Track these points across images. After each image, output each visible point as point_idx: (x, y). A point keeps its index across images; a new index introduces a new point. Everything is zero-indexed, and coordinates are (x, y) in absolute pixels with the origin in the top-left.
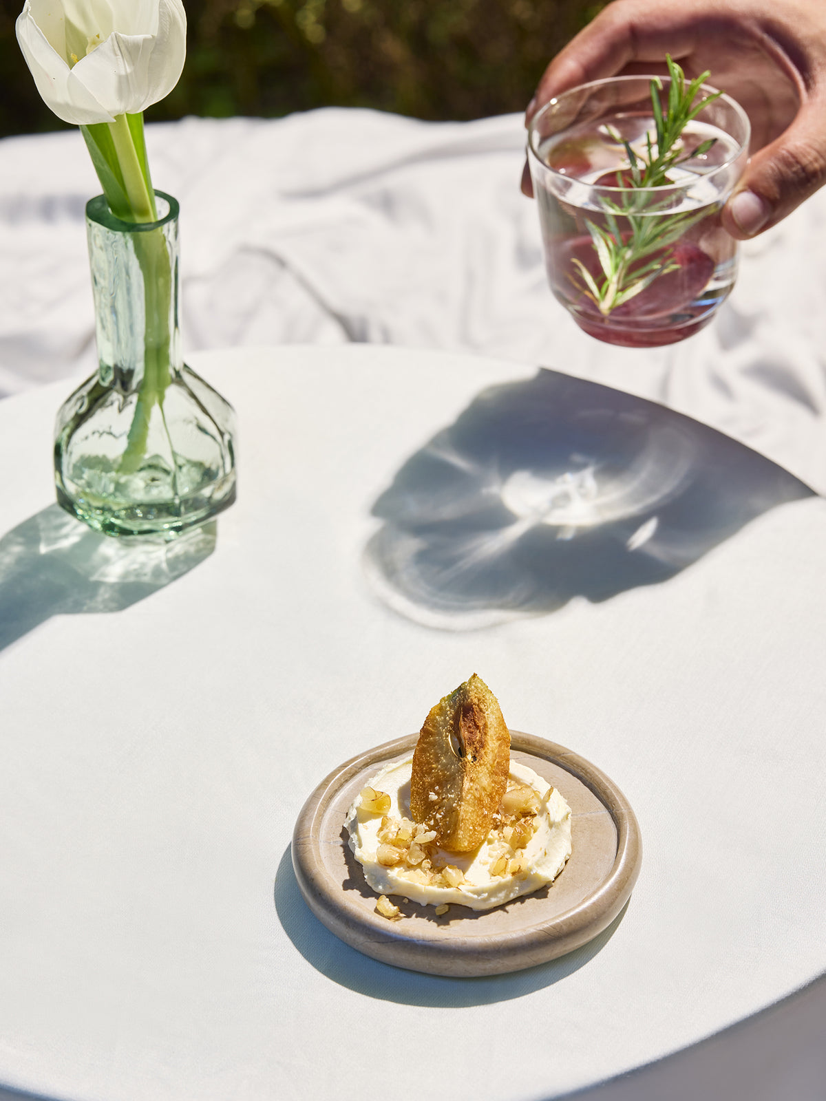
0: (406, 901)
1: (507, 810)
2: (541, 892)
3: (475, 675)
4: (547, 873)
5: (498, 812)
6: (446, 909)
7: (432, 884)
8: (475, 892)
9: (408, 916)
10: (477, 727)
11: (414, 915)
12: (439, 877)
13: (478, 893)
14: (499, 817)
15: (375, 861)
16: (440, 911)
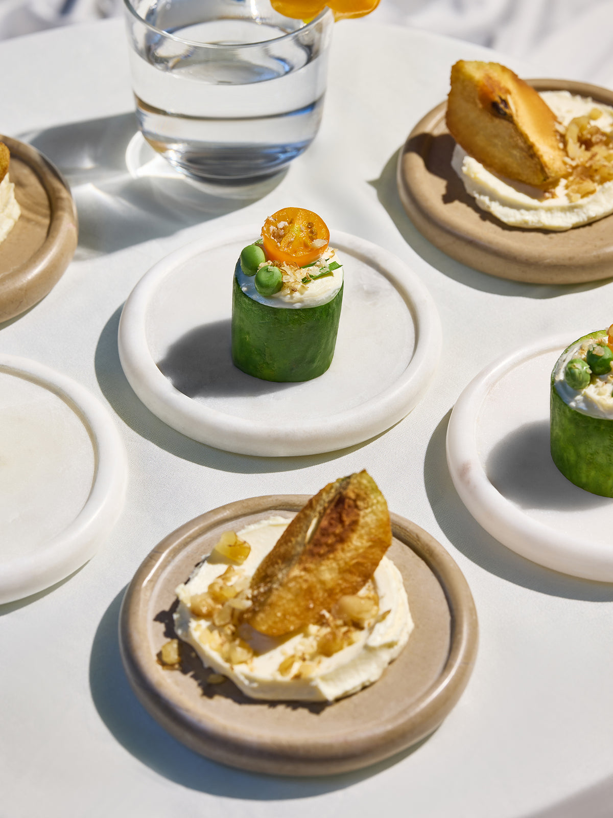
0: (193, 655)
1: (340, 612)
2: (317, 706)
3: (364, 471)
4: (330, 692)
5: (329, 611)
6: (220, 680)
7: (216, 650)
8: (247, 678)
9: (184, 671)
10: (341, 521)
11: (191, 673)
12: (227, 647)
13: (252, 680)
14: (327, 615)
15: (189, 605)
16: (212, 679)
